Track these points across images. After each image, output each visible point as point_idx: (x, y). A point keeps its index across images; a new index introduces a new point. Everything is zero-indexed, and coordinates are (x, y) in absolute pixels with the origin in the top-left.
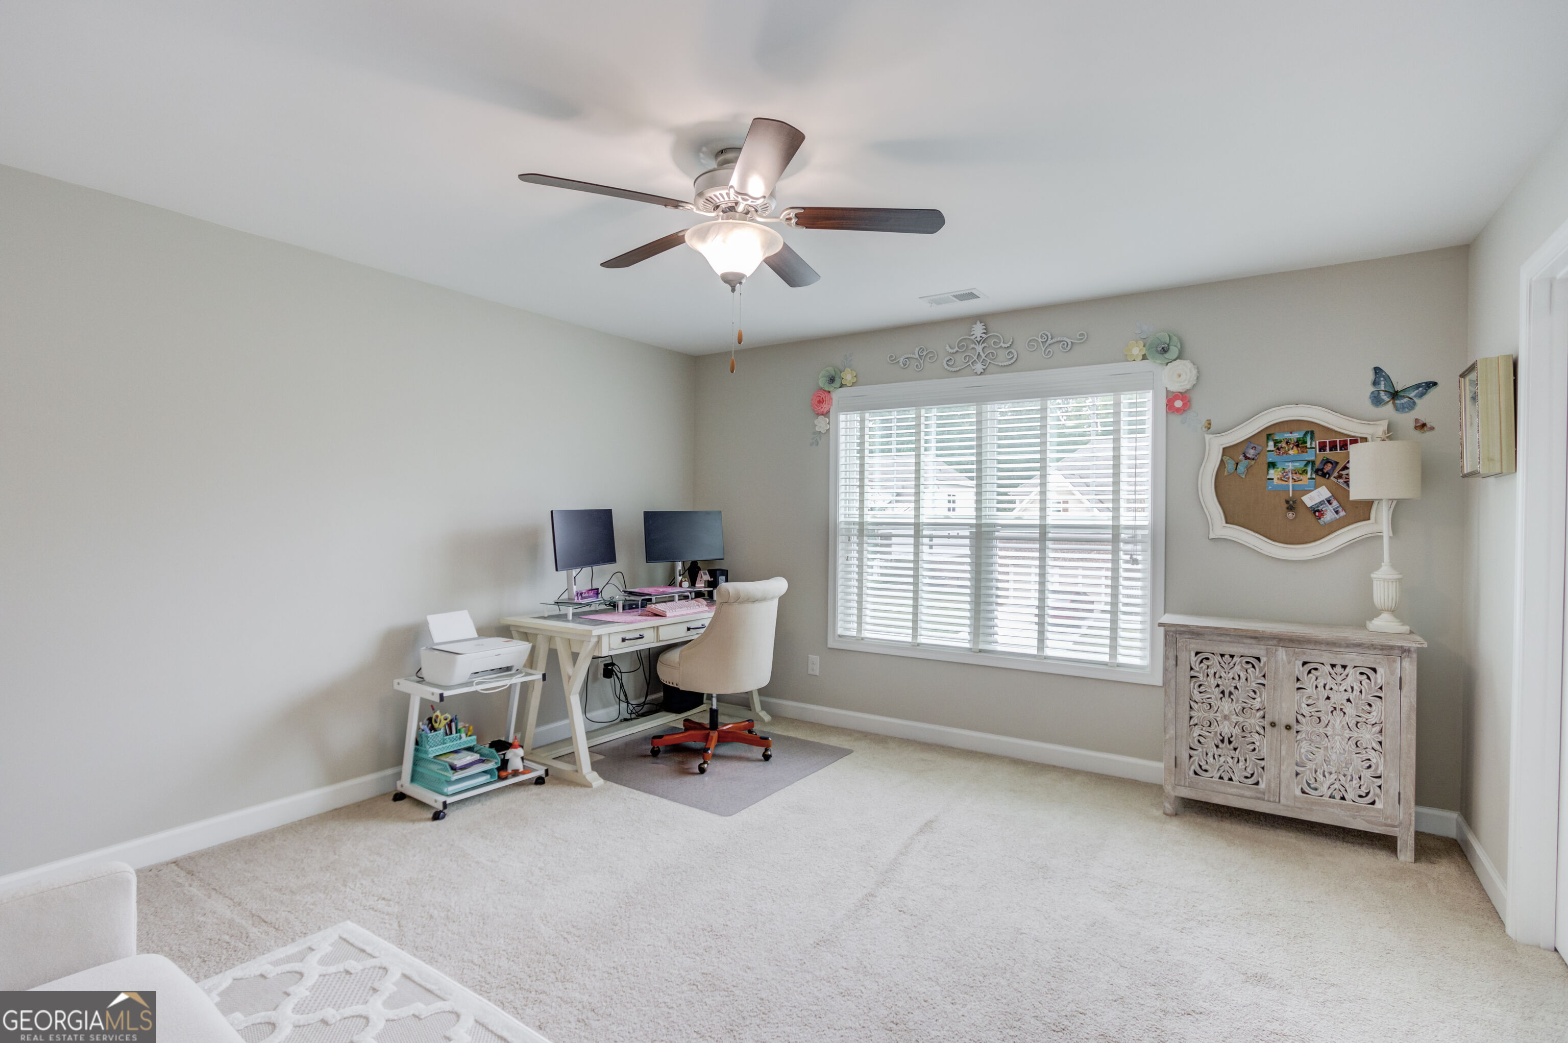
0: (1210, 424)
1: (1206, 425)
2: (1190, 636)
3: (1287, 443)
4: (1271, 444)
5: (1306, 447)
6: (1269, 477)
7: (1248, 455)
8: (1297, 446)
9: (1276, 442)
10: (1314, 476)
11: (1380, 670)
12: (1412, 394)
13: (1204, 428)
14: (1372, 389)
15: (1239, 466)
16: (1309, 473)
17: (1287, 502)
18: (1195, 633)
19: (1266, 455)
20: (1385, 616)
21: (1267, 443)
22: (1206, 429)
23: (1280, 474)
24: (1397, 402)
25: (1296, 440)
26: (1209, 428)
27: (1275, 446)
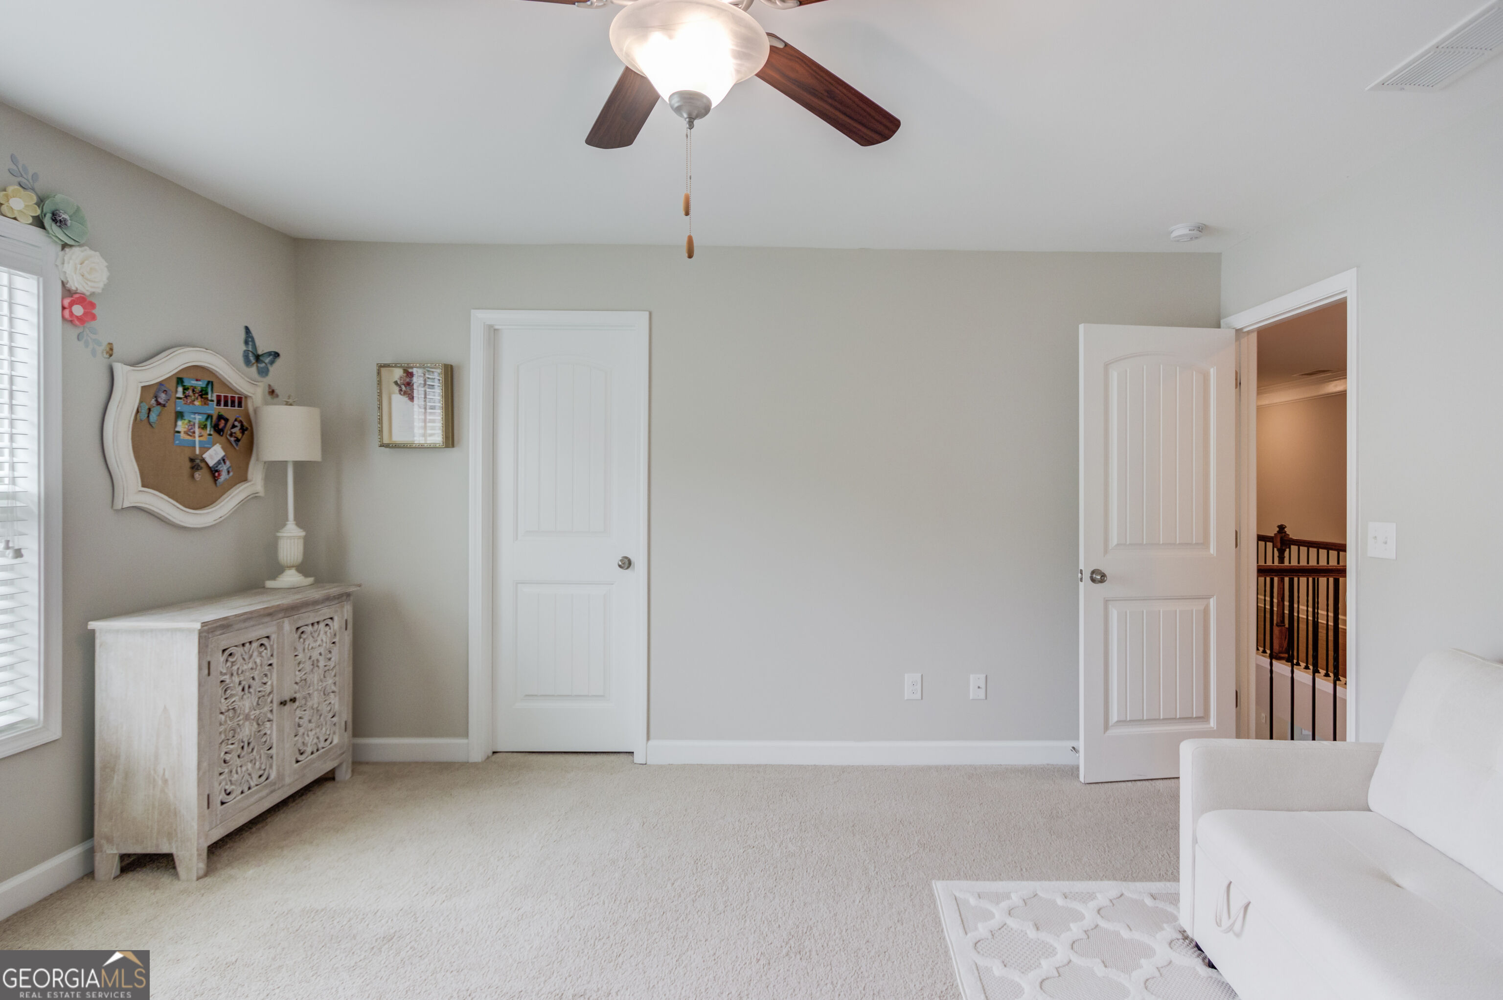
0: (111, 349)
1: (108, 349)
2: (221, 632)
3: (193, 391)
4: (180, 389)
5: (207, 399)
6: (177, 429)
7: (160, 400)
8: (201, 396)
9: (185, 389)
10: (212, 433)
11: (336, 618)
12: (267, 360)
13: (105, 354)
14: (244, 348)
15: (151, 413)
16: (208, 429)
17: (192, 460)
18: (225, 625)
19: (175, 402)
20: (293, 572)
21: (177, 388)
22: (107, 356)
23: (187, 427)
24: (259, 365)
25: (200, 389)
26: (111, 355)
27: (184, 393)
